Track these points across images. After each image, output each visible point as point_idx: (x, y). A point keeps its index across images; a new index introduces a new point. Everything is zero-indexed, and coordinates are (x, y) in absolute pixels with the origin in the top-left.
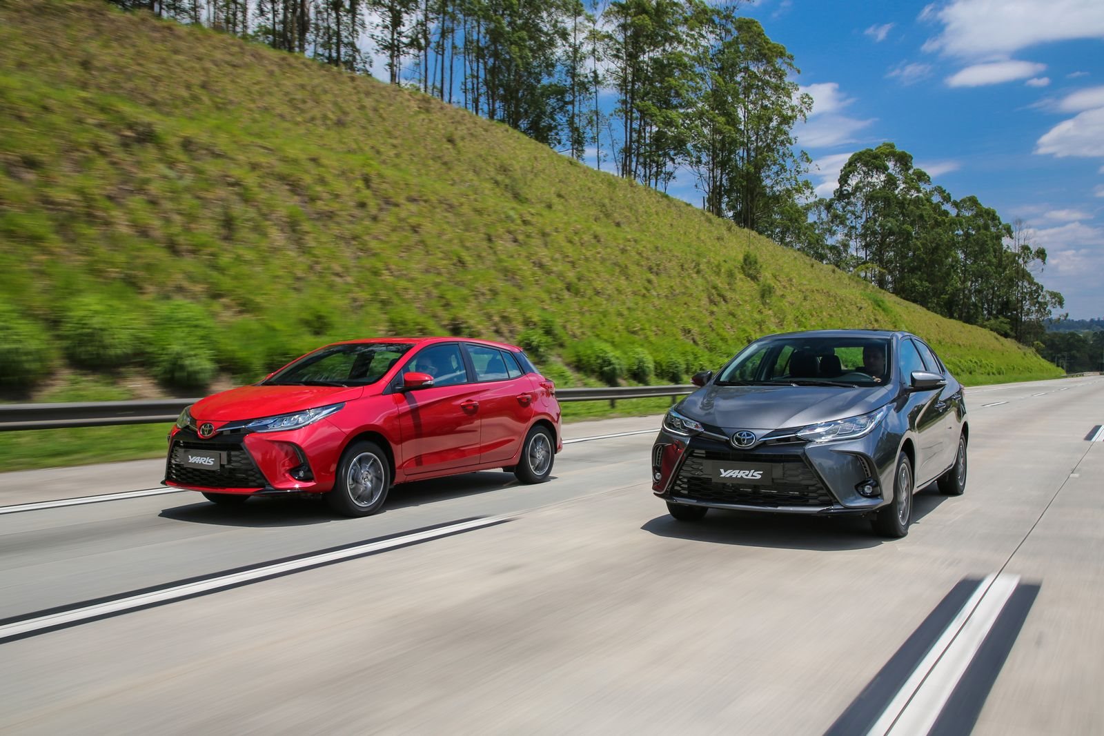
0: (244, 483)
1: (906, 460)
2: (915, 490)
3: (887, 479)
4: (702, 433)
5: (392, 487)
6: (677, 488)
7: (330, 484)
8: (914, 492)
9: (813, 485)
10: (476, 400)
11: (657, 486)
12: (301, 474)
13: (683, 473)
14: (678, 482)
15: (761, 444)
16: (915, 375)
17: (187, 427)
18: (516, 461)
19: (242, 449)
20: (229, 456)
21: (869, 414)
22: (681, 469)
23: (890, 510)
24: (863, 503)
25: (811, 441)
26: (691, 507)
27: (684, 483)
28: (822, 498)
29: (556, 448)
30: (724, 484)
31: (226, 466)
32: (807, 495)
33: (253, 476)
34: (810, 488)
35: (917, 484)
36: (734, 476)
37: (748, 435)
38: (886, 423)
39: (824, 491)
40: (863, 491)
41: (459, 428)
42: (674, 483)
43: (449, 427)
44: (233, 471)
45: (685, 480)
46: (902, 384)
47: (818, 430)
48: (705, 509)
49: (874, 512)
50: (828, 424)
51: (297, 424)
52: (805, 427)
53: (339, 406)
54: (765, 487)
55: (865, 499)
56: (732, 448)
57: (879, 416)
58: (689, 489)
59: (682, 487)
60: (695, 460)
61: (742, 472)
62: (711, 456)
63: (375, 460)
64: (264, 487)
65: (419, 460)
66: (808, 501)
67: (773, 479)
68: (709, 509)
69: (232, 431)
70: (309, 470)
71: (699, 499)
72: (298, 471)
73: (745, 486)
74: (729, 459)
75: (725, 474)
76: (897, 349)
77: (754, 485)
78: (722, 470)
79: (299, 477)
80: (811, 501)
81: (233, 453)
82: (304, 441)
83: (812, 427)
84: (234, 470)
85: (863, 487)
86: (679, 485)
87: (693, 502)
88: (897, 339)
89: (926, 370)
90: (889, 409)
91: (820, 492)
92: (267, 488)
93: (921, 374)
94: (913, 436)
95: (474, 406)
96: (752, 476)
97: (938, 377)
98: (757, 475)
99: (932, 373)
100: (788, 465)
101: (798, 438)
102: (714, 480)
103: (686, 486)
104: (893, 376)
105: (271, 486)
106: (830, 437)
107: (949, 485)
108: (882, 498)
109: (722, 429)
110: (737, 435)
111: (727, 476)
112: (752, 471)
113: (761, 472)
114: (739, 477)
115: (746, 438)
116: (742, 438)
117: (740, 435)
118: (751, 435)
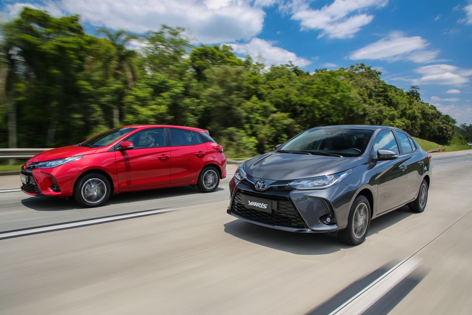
4: (245, 179)
12: (55, 188)
15: (270, 188)
16: (381, 151)
18: (194, 182)
19: (32, 175)
20: (29, 178)
22: (234, 198)
24: (323, 228)
25: (295, 189)
28: (298, 223)
29: (221, 177)
31: (29, 183)
32: (291, 221)
33: (36, 188)
36: (254, 205)
39: (299, 219)
40: (325, 221)
42: (232, 205)
46: (371, 156)
52: (293, 180)
55: (325, 226)
56: (256, 190)
57: (343, 176)
61: (258, 203)
62: (246, 193)
64: (39, 193)
65: (129, 182)
67: (272, 210)
70: (58, 186)
75: (250, 203)
77: (263, 212)
78: (249, 201)
85: (325, 218)
93: (384, 151)
94: (371, 187)
95: (167, 157)
96: (263, 206)
98: (265, 206)
100: (281, 203)
101: (288, 187)
102: (245, 207)
103: (237, 207)
104: (366, 152)
105: (42, 193)
108: (337, 225)
109: (253, 178)
110: (258, 182)
111: (252, 205)
112: (263, 204)
113: (267, 205)
114: (257, 206)
115: (262, 184)
116: (260, 184)
117: (260, 182)
118: (264, 183)
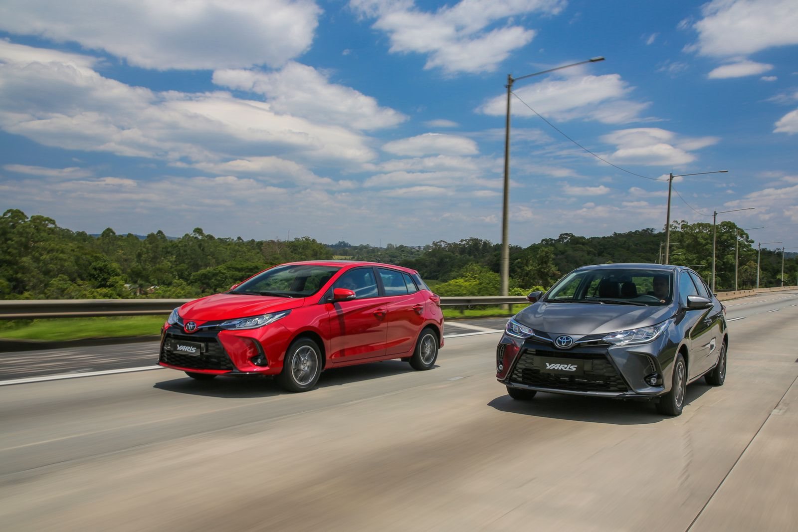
0: (217, 366)
1: (682, 359)
2: (688, 382)
3: (667, 374)
4: (533, 336)
5: (323, 371)
6: (514, 376)
7: (279, 369)
8: (687, 384)
9: (614, 377)
10: (384, 309)
11: (500, 374)
12: (259, 361)
13: (519, 366)
14: (515, 372)
15: (577, 346)
16: (690, 298)
17: (176, 324)
18: (411, 354)
19: (217, 342)
20: (207, 346)
21: (655, 326)
22: (518, 362)
23: (669, 396)
24: (648, 390)
25: (613, 345)
26: (524, 390)
27: (520, 373)
28: (620, 386)
29: (439, 345)
30: (549, 374)
31: (205, 354)
32: (609, 384)
33: (224, 361)
34: (612, 379)
35: (689, 377)
36: (556, 368)
37: (567, 339)
38: (667, 333)
39: (621, 381)
40: (650, 381)
41: (369, 329)
42: (512, 372)
43: (364, 328)
44: (208, 357)
45: (520, 370)
46: (680, 304)
47: (619, 336)
48: (534, 392)
49: (657, 397)
50: (625, 332)
51: (257, 324)
53: (287, 312)
54: (579, 377)
55: (650, 388)
56: (556, 348)
57: (663, 328)
58: (523, 377)
59: (518, 376)
60: (528, 356)
61: (562, 365)
62: (539, 353)
63: (312, 351)
64: (232, 370)
65: (342, 353)
66: (609, 388)
67: (584, 371)
68: (538, 392)
69: (209, 328)
70: (265, 358)
71: (530, 385)
72: (257, 359)
73: (565, 376)
74: (552, 356)
75: (549, 367)
76: (677, 279)
77: (571, 375)
78: (547, 364)
79: (258, 363)
80: (612, 388)
81: (210, 344)
82: (261, 336)
83: (614, 334)
84: (210, 356)
85: (650, 379)
86: (516, 374)
87: (526, 387)
88: (677, 271)
89: (699, 294)
90: (670, 322)
91: (619, 381)
92: (234, 370)
93: (694, 298)
94: (688, 342)
95: (383, 313)
96: (569, 369)
97: (706, 300)
98: (573, 368)
99: (702, 297)
100: (596, 362)
101: (602, 342)
102: (541, 372)
103: (520, 375)
104: (674, 299)
105: (238, 369)
106: (627, 342)
107: (713, 378)
108: (662, 388)
109: (548, 334)
110: (559, 338)
111: (552, 368)
112: (570, 365)
113: (576, 366)
114: (560, 369)
115: (566, 341)
116: (562, 341)
117: (561, 338)
118: (569, 339)
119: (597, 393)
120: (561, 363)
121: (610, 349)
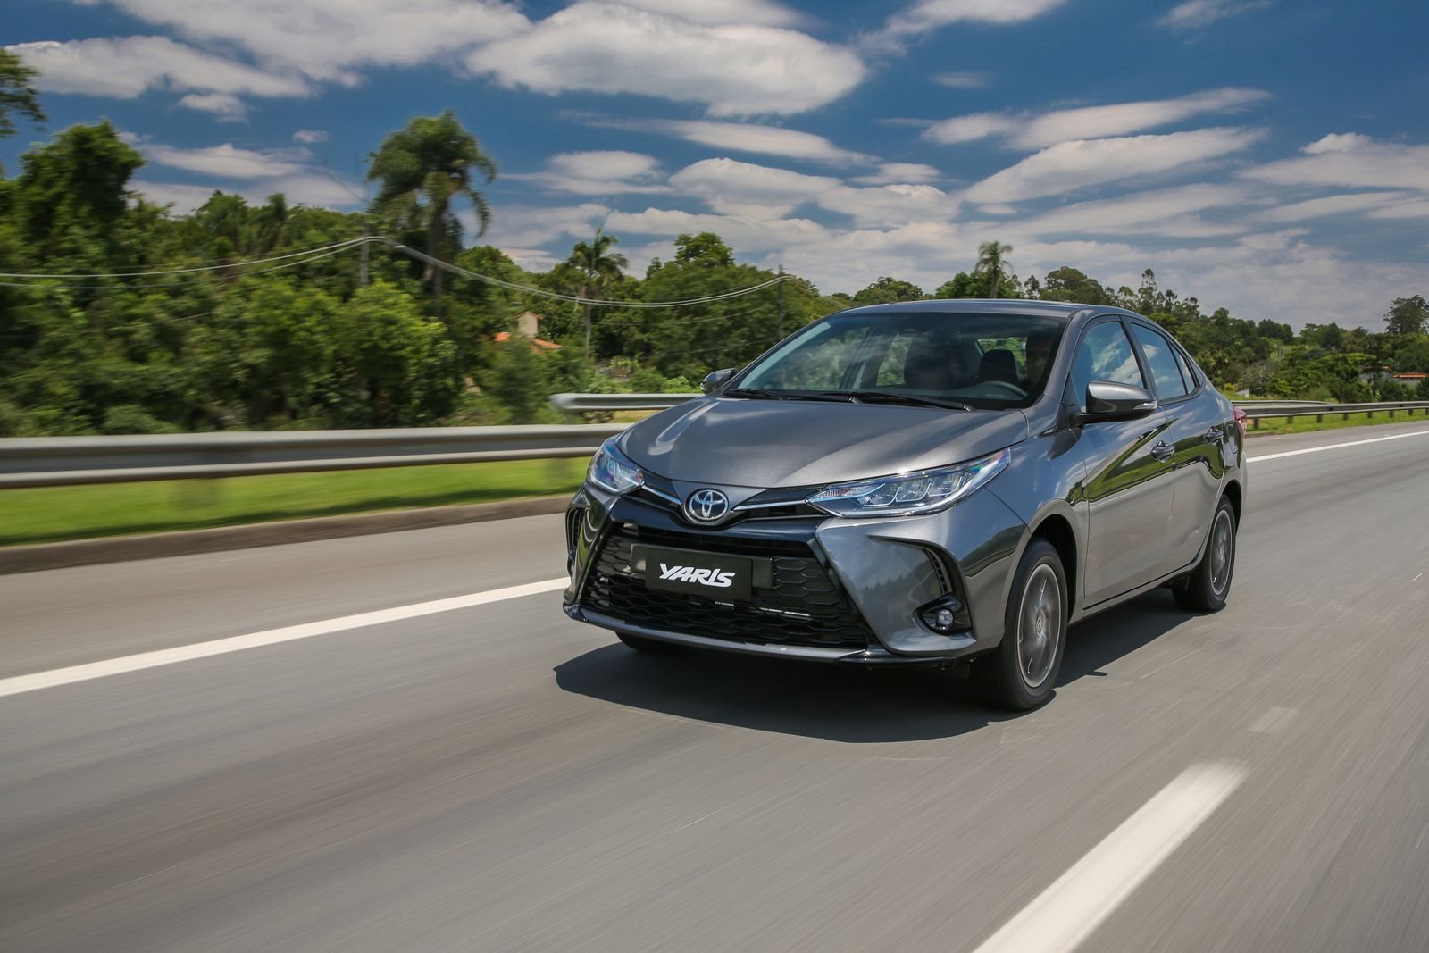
3: (987, 597)
4: (640, 488)
6: (592, 595)
8: (1072, 620)
9: (831, 606)
15: (741, 515)
16: (1098, 390)
21: (968, 464)
23: (996, 660)
24: (933, 644)
27: (604, 586)
28: (846, 631)
30: (669, 593)
32: (819, 625)
34: (825, 611)
35: (1082, 604)
36: (684, 579)
37: (716, 497)
38: (1003, 484)
39: (853, 619)
40: (935, 620)
45: (606, 580)
46: (1066, 405)
47: (852, 494)
50: (878, 481)
52: (824, 487)
55: (937, 637)
57: (986, 470)
58: (612, 598)
59: (600, 594)
60: (621, 541)
61: (698, 571)
62: (647, 535)
66: (821, 636)
67: (753, 589)
71: (627, 620)
74: (676, 545)
75: (667, 573)
77: (720, 599)
78: (663, 566)
80: (825, 638)
83: (842, 486)
85: (936, 612)
86: (596, 590)
91: (845, 619)
96: (716, 580)
97: (1138, 395)
98: (725, 580)
99: (1125, 387)
100: (782, 562)
101: (807, 509)
102: (647, 586)
103: (606, 592)
108: (974, 636)
109: (673, 482)
110: (696, 497)
111: (673, 578)
112: (717, 571)
113: (732, 574)
114: (693, 580)
115: (711, 503)
116: (704, 503)
117: (701, 497)
118: (720, 498)
119: (783, 650)
120: (697, 565)
121: (822, 528)
